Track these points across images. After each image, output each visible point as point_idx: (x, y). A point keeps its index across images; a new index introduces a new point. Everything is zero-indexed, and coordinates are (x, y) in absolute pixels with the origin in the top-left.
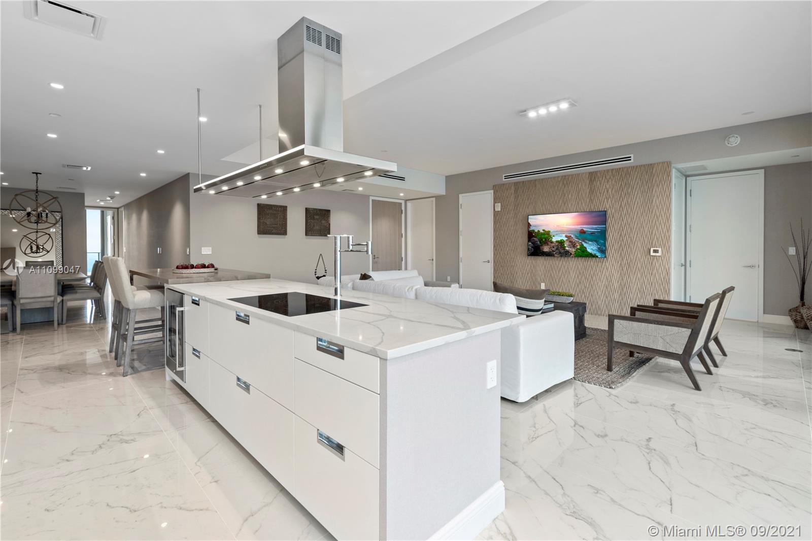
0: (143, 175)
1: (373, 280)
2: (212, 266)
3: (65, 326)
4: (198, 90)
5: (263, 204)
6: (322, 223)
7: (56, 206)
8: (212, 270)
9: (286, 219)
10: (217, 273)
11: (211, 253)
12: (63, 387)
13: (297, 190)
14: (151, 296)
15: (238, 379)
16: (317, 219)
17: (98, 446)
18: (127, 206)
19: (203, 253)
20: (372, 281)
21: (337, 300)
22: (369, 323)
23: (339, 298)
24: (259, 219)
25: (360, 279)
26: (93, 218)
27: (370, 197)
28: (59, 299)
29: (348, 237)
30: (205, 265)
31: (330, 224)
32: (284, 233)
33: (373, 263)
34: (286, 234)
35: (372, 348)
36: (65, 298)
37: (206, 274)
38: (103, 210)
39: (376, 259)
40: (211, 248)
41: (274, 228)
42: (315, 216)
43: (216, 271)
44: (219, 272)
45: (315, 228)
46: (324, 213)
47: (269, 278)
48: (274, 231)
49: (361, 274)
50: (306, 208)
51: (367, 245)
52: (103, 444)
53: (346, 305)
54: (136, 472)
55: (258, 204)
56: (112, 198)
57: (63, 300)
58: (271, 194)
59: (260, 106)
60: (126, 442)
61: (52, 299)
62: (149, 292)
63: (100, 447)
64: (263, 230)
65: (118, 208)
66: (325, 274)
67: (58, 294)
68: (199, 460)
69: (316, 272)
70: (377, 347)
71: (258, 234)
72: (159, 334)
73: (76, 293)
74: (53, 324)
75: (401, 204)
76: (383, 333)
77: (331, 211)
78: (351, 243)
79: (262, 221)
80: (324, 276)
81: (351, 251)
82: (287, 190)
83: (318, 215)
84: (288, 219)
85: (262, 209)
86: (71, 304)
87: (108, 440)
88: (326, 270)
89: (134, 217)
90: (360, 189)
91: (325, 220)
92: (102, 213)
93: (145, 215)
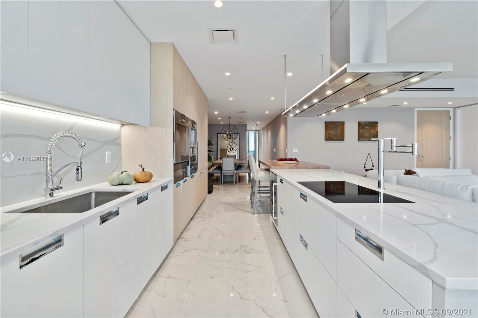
0: (267, 112)
1: (418, 175)
2: (296, 160)
3: (237, 184)
4: (285, 56)
5: (329, 122)
6: (371, 131)
7: (235, 131)
8: (295, 162)
9: (344, 130)
10: (298, 164)
11: (298, 152)
12: (230, 214)
13: (346, 106)
14: (265, 174)
15: (301, 237)
16: (367, 129)
17: (236, 250)
18: (263, 129)
19: (294, 152)
20: (417, 177)
21: (380, 192)
22: (415, 225)
23: (382, 191)
24: (326, 131)
25: (404, 174)
26: (252, 135)
27: (415, 109)
28: (235, 172)
29: (392, 140)
30: (292, 159)
31: (377, 132)
32: (342, 139)
33: (418, 161)
34: (344, 140)
35: (421, 264)
36: (238, 171)
37: (292, 164)
38: (255, 131)
39: (421, 158)
40: (298, 149)
41: (335, 136)
42: (365, 127)
43: (298, 163)
44: (299, 164)
45: (365, 135)
46: (373, 124)
47: (329, 169)
48: (335, 138)
49: (406, 170)
50: (359, 122)
51: (412, 146)
52: (238, 249)
53: (389, 199)
54: (248, 273)
55: (325, 122)
56: (257, 125)
57: (237, 172)
58: (328, 112)
59: (322, 56)
60: (247, 252)
61: (233, 172)
62: (265, 173)
63: (237, 251)
64: (328, 138)
65: (260, 130)
66: (372, 168)
67: (235, 170)
68: (278, 280)
69: (365, 166)
70: (427, 266)
71: (325, 140)
72: (269, 195)
73: (241, 169)
74: (233, 183)
75: (449, 112)
76: (436, 244)
77: (378, 123)
78: (395, 144)
79: (328, 132)
80: (372, 169)
81: (395, 151)
82: (339, 108)
83: (368, 126)
84: (345, 131)
85: (328, 125)
86: (241, 174)
87: (240, 248)
88: (373, 165)
89: (266, 134)
90: (406, 103)
91: (373, 129)
92: (255, 132)
93: (269, 132)
